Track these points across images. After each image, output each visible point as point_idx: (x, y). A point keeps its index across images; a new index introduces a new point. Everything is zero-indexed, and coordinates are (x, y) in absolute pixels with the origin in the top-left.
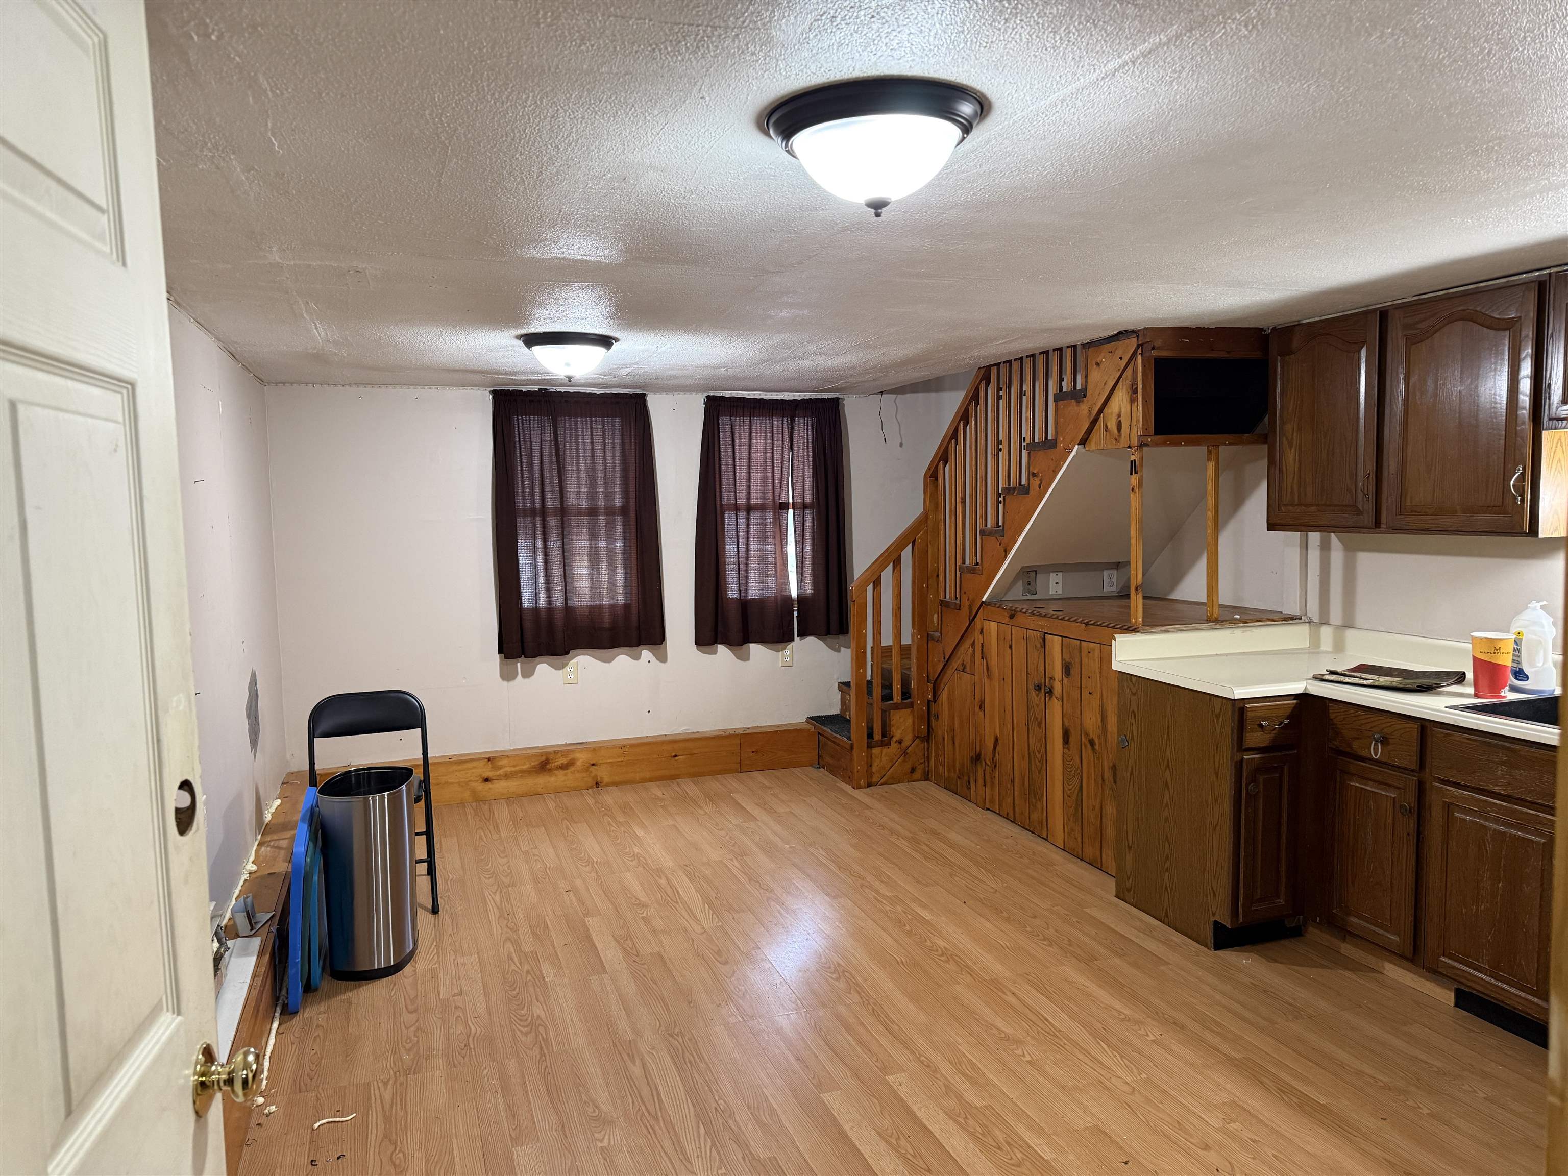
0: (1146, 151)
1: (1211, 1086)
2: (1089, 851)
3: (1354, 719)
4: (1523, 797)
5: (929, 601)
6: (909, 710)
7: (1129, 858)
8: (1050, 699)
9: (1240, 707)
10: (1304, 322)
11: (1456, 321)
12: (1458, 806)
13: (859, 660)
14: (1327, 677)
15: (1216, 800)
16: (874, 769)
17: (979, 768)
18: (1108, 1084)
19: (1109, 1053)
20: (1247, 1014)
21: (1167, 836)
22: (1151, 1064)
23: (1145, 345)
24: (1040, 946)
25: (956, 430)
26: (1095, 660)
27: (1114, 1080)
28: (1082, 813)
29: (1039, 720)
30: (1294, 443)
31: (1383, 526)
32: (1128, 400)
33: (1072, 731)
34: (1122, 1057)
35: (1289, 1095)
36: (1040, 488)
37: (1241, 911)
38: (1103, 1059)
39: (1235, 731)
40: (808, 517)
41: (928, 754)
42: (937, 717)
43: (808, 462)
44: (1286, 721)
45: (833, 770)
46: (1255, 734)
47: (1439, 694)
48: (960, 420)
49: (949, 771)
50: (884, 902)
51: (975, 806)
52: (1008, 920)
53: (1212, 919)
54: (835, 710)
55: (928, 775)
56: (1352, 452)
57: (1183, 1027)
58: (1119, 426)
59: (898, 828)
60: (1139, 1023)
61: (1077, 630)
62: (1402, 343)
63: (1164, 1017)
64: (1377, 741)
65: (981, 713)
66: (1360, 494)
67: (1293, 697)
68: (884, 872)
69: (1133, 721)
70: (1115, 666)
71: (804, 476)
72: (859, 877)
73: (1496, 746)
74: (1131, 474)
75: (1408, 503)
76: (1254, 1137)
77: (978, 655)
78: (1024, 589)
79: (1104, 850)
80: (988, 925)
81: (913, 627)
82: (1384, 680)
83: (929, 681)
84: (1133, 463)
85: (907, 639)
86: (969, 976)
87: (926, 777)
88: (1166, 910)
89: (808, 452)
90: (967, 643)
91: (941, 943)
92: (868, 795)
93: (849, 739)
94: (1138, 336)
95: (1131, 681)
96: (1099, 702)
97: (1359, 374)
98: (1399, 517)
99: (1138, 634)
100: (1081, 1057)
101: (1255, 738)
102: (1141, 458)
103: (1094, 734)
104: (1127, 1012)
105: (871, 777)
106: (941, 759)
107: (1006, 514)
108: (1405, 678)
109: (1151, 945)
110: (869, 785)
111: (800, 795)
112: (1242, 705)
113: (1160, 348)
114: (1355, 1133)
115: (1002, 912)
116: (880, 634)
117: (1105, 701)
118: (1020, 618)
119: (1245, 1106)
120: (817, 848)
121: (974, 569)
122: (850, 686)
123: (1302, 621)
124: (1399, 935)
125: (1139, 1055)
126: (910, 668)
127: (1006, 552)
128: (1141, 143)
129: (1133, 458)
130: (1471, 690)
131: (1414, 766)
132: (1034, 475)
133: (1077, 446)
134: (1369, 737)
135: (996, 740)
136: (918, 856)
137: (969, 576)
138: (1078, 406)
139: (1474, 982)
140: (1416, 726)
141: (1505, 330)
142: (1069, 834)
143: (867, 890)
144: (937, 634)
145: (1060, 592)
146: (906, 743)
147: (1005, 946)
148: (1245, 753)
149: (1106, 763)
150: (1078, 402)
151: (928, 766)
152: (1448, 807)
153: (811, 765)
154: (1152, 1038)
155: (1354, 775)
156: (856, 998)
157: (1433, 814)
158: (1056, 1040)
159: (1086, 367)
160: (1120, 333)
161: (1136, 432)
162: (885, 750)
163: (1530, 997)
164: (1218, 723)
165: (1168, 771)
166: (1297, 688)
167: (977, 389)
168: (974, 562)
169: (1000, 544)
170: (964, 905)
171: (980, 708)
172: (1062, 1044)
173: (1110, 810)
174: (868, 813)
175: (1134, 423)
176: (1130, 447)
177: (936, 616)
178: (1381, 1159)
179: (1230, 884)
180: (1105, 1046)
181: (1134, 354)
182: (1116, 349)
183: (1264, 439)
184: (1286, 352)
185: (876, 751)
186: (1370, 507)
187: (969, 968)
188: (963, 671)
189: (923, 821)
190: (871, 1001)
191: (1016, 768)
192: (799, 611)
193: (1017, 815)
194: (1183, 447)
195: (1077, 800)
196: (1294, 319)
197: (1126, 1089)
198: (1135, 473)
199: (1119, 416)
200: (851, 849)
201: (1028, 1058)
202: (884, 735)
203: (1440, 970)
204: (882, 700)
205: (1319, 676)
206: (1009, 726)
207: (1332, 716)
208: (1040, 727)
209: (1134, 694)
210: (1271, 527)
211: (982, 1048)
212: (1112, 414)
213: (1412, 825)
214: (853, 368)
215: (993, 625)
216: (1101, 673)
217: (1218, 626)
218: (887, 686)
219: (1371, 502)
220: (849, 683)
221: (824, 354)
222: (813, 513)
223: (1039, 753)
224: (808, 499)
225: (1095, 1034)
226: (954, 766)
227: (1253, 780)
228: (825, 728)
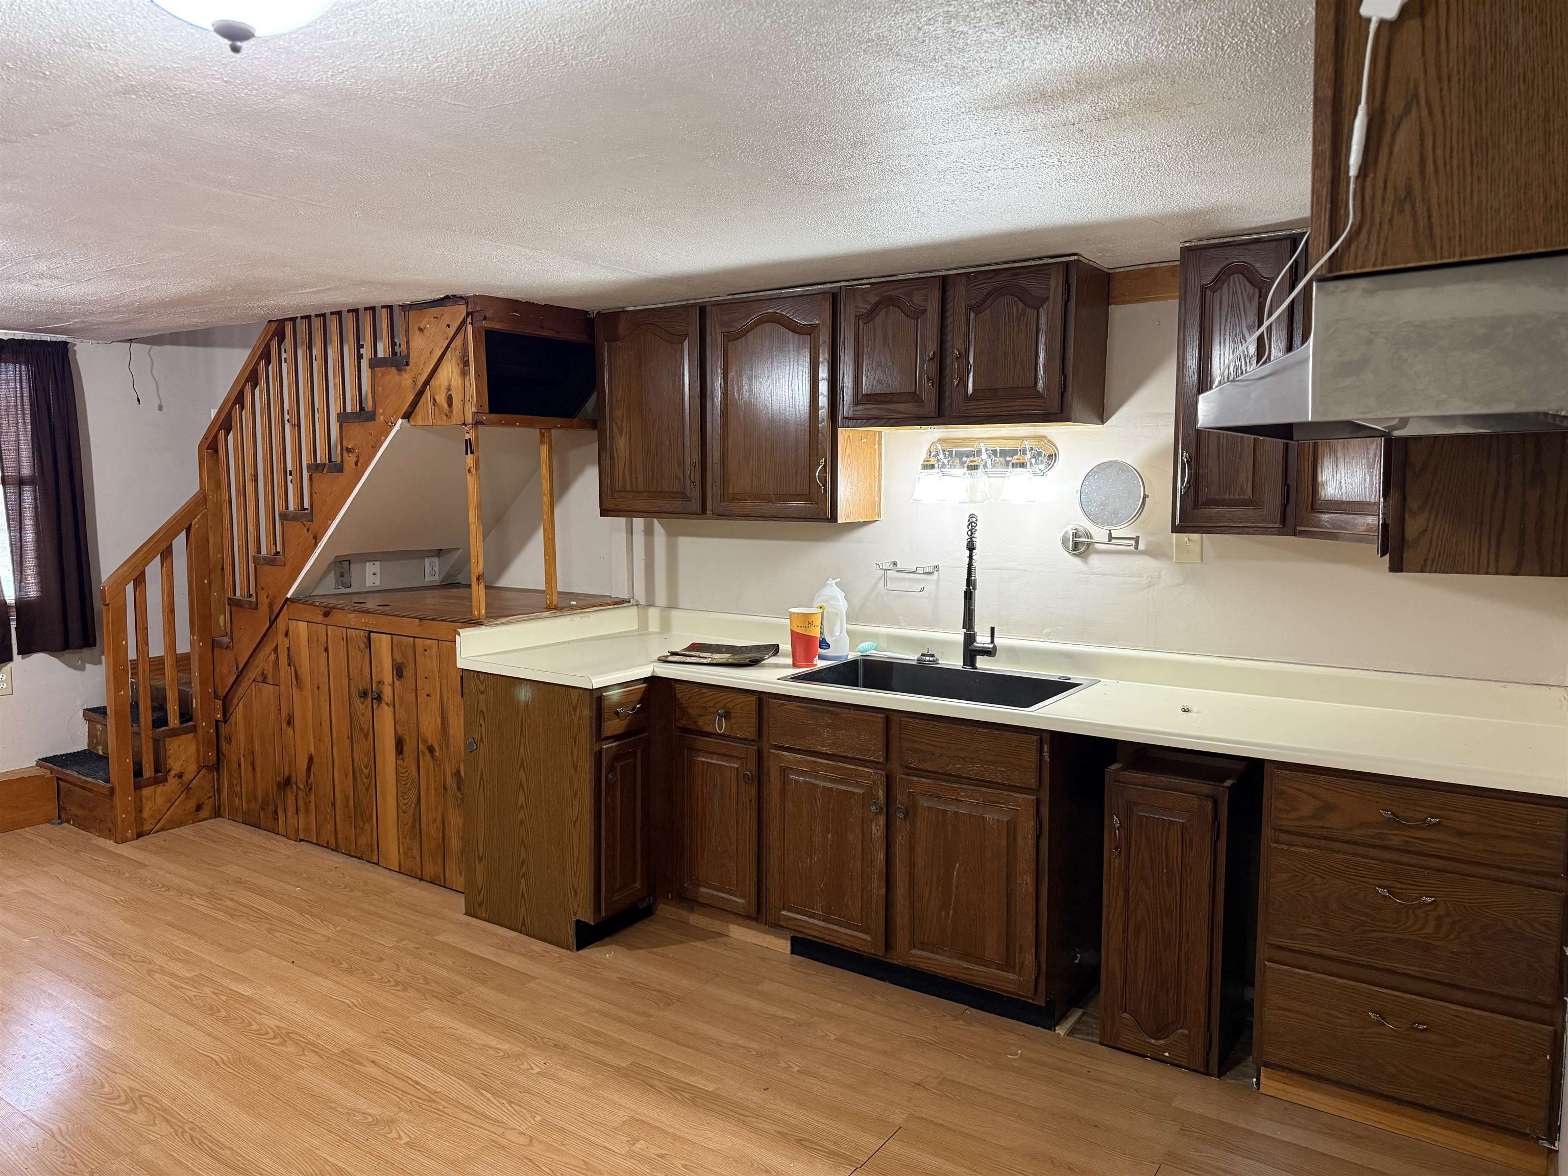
0: (562, 64)
1: (607, 1107)
2: (430, 869)
3: (699, 697)
4: (845, 754)
5: (212, 601)
6: (191, 736)
7: (480, 868)
8: (378, 706)
9: (597, 696)
10: (628, 309)
11: (765, 322)
12: (792, 769)
13: (117, 677)
14: (671, 658)
15: (575, 794)
16: (145, 814)
17: (289, 794)
18: (503, 1142)
19: (495, 1102)
20: (622, 1013)
21: (523, 840)
22: (543, 1102)
23: (475, 315)
24: (393, 994)
25: (241, 394)
26: (432, 658)
27: (508, 1134)
28: (420, 829)
29: (365, 730)
30: (624, 430)
31: (708, 512)
32: (459, 372)
33: (407, 738)
34: (510, 1102)
35: (681, 1092)
36: (356, 465)
37: (603, 905)
38: (491, 1112)
39: (594, 721)
40: (28, 495)
41: (218, 785)
42: (229, 740)
43: (25, 423)
44: (638, 706)
45: (82, 824)
46: (612, 722)
47: (764, 666)
48: (247, 381)
49: (248, 802)
50: (185, 986)
51: (285, 839)
52: (350, 971)
53: (574, 919)
54: (82, 745)
55: (219, 810)
56: (679, 442)
57: (565, 1048)
58: (450, 400)
59: (191, 885)
60: (519, 1056)
61: (410, 626)
62: (719, 339)
63: (543, 1042)
64: (721, 716)
65: (290, 730)
66: (688, 482)
67: (642, 681)
68: (179, 947)
69: (482, 722)
70: (461, 664)
71: (18, 441)
72: (143, 962)
73: (822, 711)
74: (467, 454)
75: (731, 491)
76: (660, 1152)
77: (283, 660)
78: (337, 581)
79: (447, 865)
80: (327, 983)
81: (192, 632)
82: (719, 658)
83: (216, 696)
84: (468, 443)
85: (183, 646)
86: (314, 1054)
87: (217, 813)
88: (524, 919)
89: (23, 410)
90: (267, 649)
91: (271, 1022)
92: (140, 848)
93: (107, 781)
94: (467, 303)
95: (479, 679)
96: (438, 704)
97: (683, 365)
98: (723, 504)
99: (483, 627)
100: (465, 1116)
101: (613, 726)
102: (477, 438)
103: (432, 737)
104: (505, 1047)
105: (142, 825)
106: (237, 789)
107: (314, 495)
108: (734, 654)
109: (513, 961)
110: (139, 835)
111: (37, 865)
112: (599, 694)
113: (491, 319)
114: (747, 1114)
115: (341, 963)
116: (147, 644)
117: (445, 701)
118: (337, 616)
119: (644, 1118)
120: (74, 935)
121: (274, 560)
122: (105, 713)
123: (631, 604)
124: (743, 897)
125: (528, 1095)
126: (190, 683)
127: (316, 539)
128: (562, 51)
129: (467, 436)
130: (790, 661)
131: (754, 736)
132: (349, 450)
133: (400, 421)
134: (713, 713)
135: (311, 759)
136: (220, 915)
137: (268, 568)
138: (398, 375)
139: (810, 928)
140: (754, 699)
141: (807, 334)
142: (406, 854)
143: (157, 976)
144: (226, 640)
145: (378, 583)
146: (187, 777)
147: (351, 1005)
148: (603, 743)
149: (448, 771)
150: (400, 370)
151: (219, 799)
152: (784, 771)
153: (49, 821)
154: (537, 1070)
155: (701, 750)
156: (165, 1129)
157: (772, 779)
158: (434, 1105)
159: (407, 331)
160: (447, 297)
161: (470, 409)
162: (160, 789)
163: (855, 933)
164: (575, 715)
165: (522, 771)
166: (645, 672)
167: (268, 347)
168: (273, 551)
169: (308, 531)
170: (293, 966)
171: (289, 723)
172: (441, 1108)
173: (455, 820)
174: (143, 872)
175: (467, 398)
176: (464, 424)
177: (222, 617)
178: (774, 1133)
179: (592, 879)
180: (489, 1096)
181: (464, 322)
182: (442, 315)
183: (594, 424)
184: (613, 338)
185: (146, 792)
186: (696, 494)
187: (312, 1044)
188: (264, 682)
189: (221, 869)
190: (187, 1127)
191: (337, 788)
192: (18, 621)
193: (340, 841)
194: (517, 429)
195: (414, 815)
196: (620, 305)
197: (523, 1140)
198: (472, 453)
199: (449, 389)
200: (127, 926)
201: (406, 1139)
202: (157, 771)
203: (782, 923)
204: (153, 727)
205: (664, 658)
206: (327, 740)
207: (679, 696)
208: (367, 739)
209: (482, 693)
210: (604, 512)
211: (345, 1144)
212: (440, 386)
213: (754, 792)
214: (98, 302)
215: (302, 627)
216: (440, 671)
217: (558, 614)
218: (159, 707)
219: (698, 488)
220: (105, 707)
221: (56, 277)
222: (35, 491)
223: (366, 768)
224: (26, 472)
225: (478, 1086)
226: (255, 796)
227: (611, 769)
228: (67, 772)
